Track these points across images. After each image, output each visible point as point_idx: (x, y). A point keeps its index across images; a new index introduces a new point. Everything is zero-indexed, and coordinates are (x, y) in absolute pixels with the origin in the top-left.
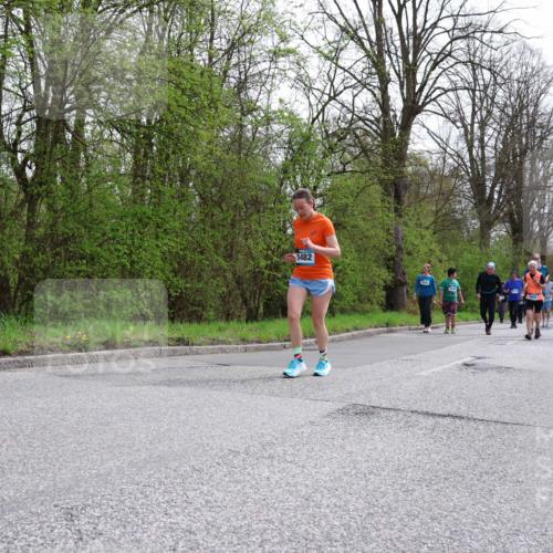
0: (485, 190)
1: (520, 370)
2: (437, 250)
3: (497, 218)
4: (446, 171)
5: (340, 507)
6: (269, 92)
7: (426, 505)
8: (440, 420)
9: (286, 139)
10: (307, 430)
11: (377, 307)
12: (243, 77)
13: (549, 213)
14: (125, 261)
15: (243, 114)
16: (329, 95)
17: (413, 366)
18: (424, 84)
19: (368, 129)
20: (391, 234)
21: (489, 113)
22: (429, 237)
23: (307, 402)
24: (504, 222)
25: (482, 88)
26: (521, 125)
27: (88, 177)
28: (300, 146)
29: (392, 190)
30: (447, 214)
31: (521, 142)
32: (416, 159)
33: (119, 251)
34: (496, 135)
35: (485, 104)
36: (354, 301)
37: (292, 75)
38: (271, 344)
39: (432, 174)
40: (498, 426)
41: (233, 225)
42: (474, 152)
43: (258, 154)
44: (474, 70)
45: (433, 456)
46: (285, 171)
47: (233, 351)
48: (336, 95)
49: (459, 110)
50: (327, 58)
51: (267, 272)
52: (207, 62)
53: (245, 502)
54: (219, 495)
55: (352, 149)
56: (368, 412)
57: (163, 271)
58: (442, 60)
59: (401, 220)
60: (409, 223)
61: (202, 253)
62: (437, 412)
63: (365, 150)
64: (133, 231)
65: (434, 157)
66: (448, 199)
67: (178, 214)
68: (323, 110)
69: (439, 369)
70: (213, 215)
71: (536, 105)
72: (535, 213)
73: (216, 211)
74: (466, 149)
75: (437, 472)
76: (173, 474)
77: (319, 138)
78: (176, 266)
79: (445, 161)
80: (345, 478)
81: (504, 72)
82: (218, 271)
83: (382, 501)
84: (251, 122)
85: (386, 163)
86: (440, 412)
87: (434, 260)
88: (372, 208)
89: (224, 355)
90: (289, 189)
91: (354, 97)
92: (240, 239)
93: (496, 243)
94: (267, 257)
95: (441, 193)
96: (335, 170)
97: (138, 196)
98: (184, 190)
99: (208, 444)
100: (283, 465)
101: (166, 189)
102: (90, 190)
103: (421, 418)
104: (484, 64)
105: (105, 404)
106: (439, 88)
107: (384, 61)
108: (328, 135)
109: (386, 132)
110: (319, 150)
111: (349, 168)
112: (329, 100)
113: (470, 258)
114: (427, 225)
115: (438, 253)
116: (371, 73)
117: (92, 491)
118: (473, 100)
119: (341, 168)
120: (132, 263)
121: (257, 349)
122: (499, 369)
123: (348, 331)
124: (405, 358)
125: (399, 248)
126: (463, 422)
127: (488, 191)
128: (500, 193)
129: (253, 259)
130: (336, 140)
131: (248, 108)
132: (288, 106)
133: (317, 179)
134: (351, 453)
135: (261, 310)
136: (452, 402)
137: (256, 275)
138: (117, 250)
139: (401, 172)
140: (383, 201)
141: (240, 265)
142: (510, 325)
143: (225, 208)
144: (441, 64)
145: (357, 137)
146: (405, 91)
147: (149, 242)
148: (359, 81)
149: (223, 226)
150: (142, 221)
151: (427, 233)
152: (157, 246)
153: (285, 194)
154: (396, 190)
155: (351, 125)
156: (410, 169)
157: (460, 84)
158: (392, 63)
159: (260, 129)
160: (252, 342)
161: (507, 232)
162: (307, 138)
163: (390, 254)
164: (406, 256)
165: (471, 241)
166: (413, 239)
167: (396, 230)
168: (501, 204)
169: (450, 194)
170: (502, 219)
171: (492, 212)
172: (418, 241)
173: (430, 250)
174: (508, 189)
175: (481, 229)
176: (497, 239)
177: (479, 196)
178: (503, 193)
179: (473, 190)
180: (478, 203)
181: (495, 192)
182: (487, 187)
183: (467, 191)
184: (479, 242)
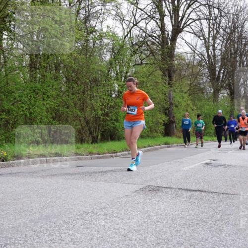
1: (235, 166)
2: (191, 104)
3: (222, 87)
4: (195, 63)
5: (142, 240)
6: (102, 22)
7: (187, 238)
8: (194, 193)
9: (111, 47)
10: (124, 200)
11: (160, 134)
12: (87, 14)
14: (27, 113)
15: (88, 34)
16: (133, 23)
17: (179, 165)
18: (183, 17)
19: (154, 41)
20: (167, 96)
21: (218, 31)
23: (124, 185)
24: (226, 89)
25: (214, 18)
26: (234, 37)
27: (5, 68)
28: (118, 51)
29: (167, 73)
30: (195, 85)
31: (235, 47)
32: (179, 57)
33: (23, 107)
34: (221, 43)
35: (215, 27)
36: (148, 131)
37: (114, 13)
38: (105, 155)
39: (188, 65)
40: (224, 196)
41: (84, 93)
42: (210, 53)
43: (96, 55)
44: (209, 9)
45: (191, 212)
46: (111, 64)
47: (85, 159)
48: (137, 23)
49: (202, 30)
50: (132, 3)
51: (102, 117)
52: (68, 6)
53: (92, 239)
54: (79, 236)
55: (146, 52)
56: (156, 189)
57: (47, 118)
58: (192, 4)
59: (172, 89)
60: (176, 90)
61: (68, 108)
62: (192, 189)
63: (152, 52)
64: (31, 96)
65: (189, 55)
66: (196, 78)
67: (54, 87)
68: (130, 31)
69: (193, 166)
70: (73, 87)
71: (243, 27)
73: (75, 86)
74: (205, 51)
75: (192, 220)
76: (53, 225)
77: (128, 46)
78: (54, 115)
79: (194, 58)
80: (145, 225)
81: (225, 10)
82: (76, 117)
83: (164, 237)
84: (92, 38)
85: (164, 59)
86: (194, 189)
87: (189, 110)
88: (157, 83)
89: (80, 161)
90: (113, 73)
91: (146, 24)
92: (88, 100)
93: (222, 100)
94: (102, 109)
95: (192, 74)
96: (137, 63)
97: (33, 79)
98: (57, 75)
99: (72, 209)
100: (112, 219)
101: (48, 74)
102: (6, 75)
103: (184, 192)
104: (215, 5)
105: (16, 189)
106: (191, 19)
107: (162, 5)
108: (133, 45)
109: (163, 43)
110: (128, 53)
111: (144, 62)
112: (133, 26)
113: (208, 108)
114: (185, 91)
115: (192, 106)
116: (155, 11)
117: (10, 236)
118: (209, 25)
119: (140, 62)
120: (31, 114)
121: (98, 158)
122: (225, 166)
123: (145, 147)
124: (175, 161)
125: (171, 104)
126: (206, 194)
127: (217, 73)
128: (223, 73)
129: (95, 110)
130: (137, 47)
131: (91, 31)
132: (112, 29)
133: (128, 68)
134: (147, 211)
135: (99, 137)
136: (200, 183)
137: (97, 119)
138: (22, 107)
139: (171, 64)
140: (162, 79)
141: (88, 114)
142: (230, 143)
143: (79, 84)
144: (192, 6)
145: (148, 45)
146: (173, 21)
147: (39, 102)
148: (149, 16)
149: (78, 93)
150: (35, 91)
151: (186, 96)
152: (44, 104)
153: (111, 76)
154: (169, 73)
155: (145, 39)
156: (176, 62)
157: (202, 16)
158: (166, 6)
159: (97, 42)
160: (95, 154)
161: (227, 94)
162: (122, 47)
163: (166, 107)
164: (174, 107)
165: (209, 99)
166: (178, 99)
167: (169, 94)
168: (225, 79)
169: (197, 75)
170: (225, 87)
171: (220, 84)
172: (181, 99)
173: (187, 104)
174: (228, 72)
175: (213, 93)
176: (223, 98)
177: (213, 75)
178: (225, 74)
179: (209, 73)
180: (212, 79)
181: (221, 73)
182: (217, 71)
183: (206, 73)
184: (213, 99)
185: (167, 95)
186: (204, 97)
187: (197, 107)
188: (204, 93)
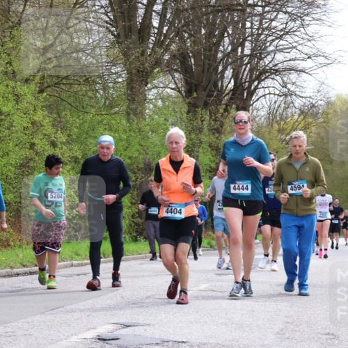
0: (136, 9)
13: (252, 56)
22: (30, 98)
24: (171, 71)
72: (227, 55)
93: (157, 110)
115: (49, 129)
127: (141, 12)
128: (162, 15)
151: (27, 91)
161: (177, 89)
165: (111, 106)
168: (165, 36)
170: (168, 64)
171: (149, 51)
172: (10, 105)
173: (32, 123)
174: (177, 9)
175: (128, 84)
176: (160, 103)
177: (124, 21)
178: (168, 16)
179: (113, 10)
180: (122, 34)
181: (154, 14)
182: (140, 5)
183: (102, 10)
184: (125, 108)
186: (96, 97)
187: (69, 136)
188: (95, 83)
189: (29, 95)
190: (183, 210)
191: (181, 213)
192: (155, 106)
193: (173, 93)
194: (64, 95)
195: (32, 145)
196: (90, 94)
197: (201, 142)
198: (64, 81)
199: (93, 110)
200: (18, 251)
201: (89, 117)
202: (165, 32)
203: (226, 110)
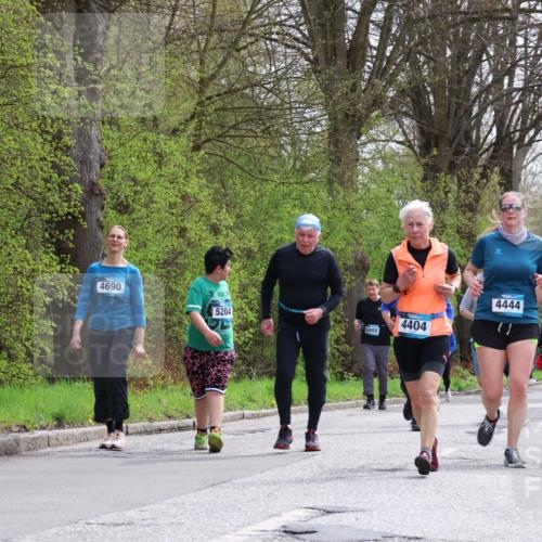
0: (344, 19)
2: (205, 195)
13: (525, 90)
22: (179, 158)
24: (397, 115)
30: (231, 91)
66: (234, 47)
72: (486, 90)
93: (376, 176)
95: (213, 27)
114: (174, 121)
115: (208, 207)
124: (108, 518)
125: (92, 191)
127: (352, 23)
128: (385, 28)
151: (176, 148)
161: (407, 143)
163: (64, 209)
164: (112, 213)
165: (304, 170)
166: (133, 166)
167: (82, 135)
168: (389, 60)
169: (242, 33)
170: (394, 104)
171: (363, 84)
172: (149, 169)
173: (183, 198)
174: (408, 18)
175: (330, 135)
176: (379, 165)
177: (325, 38)
178: (394, 29)
179: (308, 21)
180: (322, 59)
181: (371, 26)
182: (350, 12)
183: (291, 22)
184: (325, 173)
185: (68, 140)
186: (281, 156)
187: (239, 216)
188: (280, 134)
189: (178, 155)
190: (429, 324)
191: (425, 329)
192: (372, 170)
193: (401, 149)
194: (231, 154)
195: (183, 231)
196: (271, 151)
197: (444, 226)
198: (232, 132)
199: (276, 177)
200: (160, 394)
201: (269, 187)
202: (388, 54)
203: (484, 175)
